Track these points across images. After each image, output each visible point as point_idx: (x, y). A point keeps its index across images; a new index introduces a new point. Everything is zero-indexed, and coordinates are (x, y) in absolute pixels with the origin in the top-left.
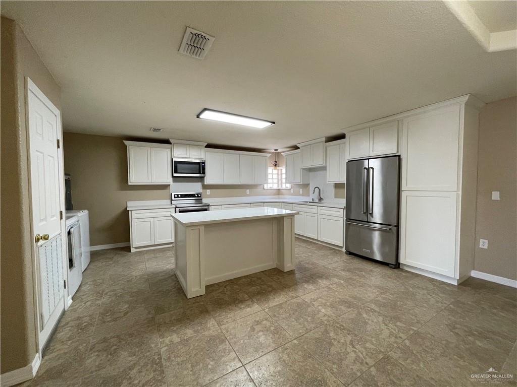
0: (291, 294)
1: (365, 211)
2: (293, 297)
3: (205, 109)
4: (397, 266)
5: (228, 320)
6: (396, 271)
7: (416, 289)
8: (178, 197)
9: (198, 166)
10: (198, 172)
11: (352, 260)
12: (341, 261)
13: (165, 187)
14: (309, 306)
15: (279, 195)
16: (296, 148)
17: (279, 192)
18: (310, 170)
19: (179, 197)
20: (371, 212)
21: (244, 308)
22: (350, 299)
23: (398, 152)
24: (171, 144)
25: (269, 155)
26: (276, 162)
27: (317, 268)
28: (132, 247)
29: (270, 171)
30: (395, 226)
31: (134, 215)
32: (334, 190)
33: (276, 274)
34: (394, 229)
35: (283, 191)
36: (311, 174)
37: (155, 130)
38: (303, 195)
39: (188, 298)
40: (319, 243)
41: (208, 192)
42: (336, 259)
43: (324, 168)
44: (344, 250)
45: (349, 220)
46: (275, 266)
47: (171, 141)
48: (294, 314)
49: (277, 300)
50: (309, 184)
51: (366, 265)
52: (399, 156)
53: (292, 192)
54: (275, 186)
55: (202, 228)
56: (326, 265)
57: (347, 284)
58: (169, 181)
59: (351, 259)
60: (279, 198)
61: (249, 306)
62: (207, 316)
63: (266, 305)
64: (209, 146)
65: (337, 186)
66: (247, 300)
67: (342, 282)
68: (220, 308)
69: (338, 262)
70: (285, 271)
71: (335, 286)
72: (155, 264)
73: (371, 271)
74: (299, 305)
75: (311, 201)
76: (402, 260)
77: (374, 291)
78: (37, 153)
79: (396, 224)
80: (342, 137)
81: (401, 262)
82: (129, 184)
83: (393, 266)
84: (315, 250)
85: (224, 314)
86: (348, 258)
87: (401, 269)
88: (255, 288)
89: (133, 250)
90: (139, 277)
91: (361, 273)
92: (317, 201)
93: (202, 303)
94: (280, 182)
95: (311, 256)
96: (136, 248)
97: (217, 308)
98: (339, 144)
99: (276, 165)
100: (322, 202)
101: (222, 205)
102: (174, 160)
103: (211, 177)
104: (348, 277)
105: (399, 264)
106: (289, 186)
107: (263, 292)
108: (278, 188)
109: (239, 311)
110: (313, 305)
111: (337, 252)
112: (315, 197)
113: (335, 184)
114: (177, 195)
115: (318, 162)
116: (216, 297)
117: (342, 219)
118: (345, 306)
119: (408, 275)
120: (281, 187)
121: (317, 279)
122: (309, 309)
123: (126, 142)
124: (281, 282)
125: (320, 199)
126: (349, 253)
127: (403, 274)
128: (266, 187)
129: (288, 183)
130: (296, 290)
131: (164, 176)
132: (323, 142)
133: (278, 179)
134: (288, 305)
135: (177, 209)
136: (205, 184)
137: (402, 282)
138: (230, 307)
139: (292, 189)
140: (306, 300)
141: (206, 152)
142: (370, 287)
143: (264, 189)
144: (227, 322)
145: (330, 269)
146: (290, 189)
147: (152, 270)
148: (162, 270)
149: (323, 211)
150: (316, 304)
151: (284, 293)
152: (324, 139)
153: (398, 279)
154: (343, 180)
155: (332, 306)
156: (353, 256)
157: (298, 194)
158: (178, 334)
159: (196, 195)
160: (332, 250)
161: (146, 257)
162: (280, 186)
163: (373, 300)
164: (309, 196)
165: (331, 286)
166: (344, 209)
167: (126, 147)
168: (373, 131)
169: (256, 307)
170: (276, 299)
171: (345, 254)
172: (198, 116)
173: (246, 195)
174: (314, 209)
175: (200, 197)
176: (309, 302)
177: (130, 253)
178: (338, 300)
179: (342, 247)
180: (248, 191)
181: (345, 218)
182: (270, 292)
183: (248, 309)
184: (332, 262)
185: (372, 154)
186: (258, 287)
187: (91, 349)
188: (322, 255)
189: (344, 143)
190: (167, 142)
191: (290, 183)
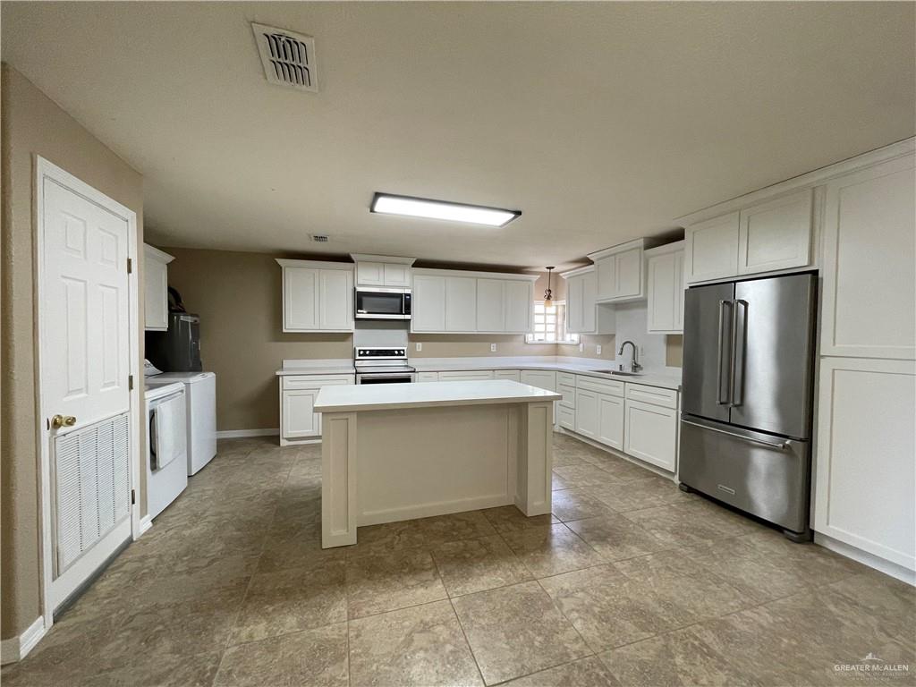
0: (521, 570)
1: (724, 400)
2: (523, 579)
3: (378, 195)
4: (806, 536)
5: (369, 609)
6: (801, 548)
7: (848, 607)
8: (365, 355)
9: (398, 300)
10: (398, 311)
11: (689, 506)
12: (662, 506)
13: (346, 337)
14: (549, 606)
15: (557, 355)
16: (588, 262)
17: (556, 349)
18: (619, 306)
19: (367, 355)
20: (737, 402)
21: (413, 586)
22: (653, 605)
23: (811, 262)
24: (353, 262)
25: (535, 278)
26: (550, 291)
27: (601, 515)
28: (283, 438)
29: (539, 307)
30: (801, 440)
31: (286, 383)
32: (665, 348)
33: (508, 520)
34: (799, 448)
35: (563, 347)
36: (619, 314)
37: (318, 238)
38: (602, 357)
39: (324, 547)
40: (627, 459)
41: (419, 346)
42: (652, 499)
43: (642, 303)
44: (676, 479)
45: (688, 417)
46: (512, 502)
47: (353, 256)
48: (508, 619)
49: (488, 580)
50: (614, 336)
51: (722, 522)
52: (815, 273)
53: (581, 350)
54: (551, 339)
55: (353, 419)
56: (626, 511)
57: (659, 564)
58: (349, 326)
59: (691, 503)
60: (556, 362)
61: (424, 584)
62: (338, 592)
63: (459, 589)
64: (420, 264)
65: (671, 340)
66: (427, 570)
67: (649, 558)
68: (369, 579)
69: (655, 506)
70: (529, 515)
71: (627, 564)
72: (304, 471)
73: (732, 540)
74: (528, 601)
75: (618, 370)
76: (819, 525)
77: (725, 595)
78: (64, 280)
79: (802, 436)
80: (678, 236)
81: (816, 529)
82: (284, 331)
83: (794, 535)
84: (613, 473)
85: (371, 592)
86: (682, 499)
87: (817, 545)
88: (454, 544)
89: (283, 443)
90: (267, 494)
91: (705, 541)
92: (629, 370)
93: (342, 562)
94: (560, 331)
95: (600, 486)
96: (289, 439)
97: (364, 577)
98: (674, 252)
99: (549, 298)
100: (640, 372)
101: (437, 372)
102: (359, 289)
103: (421, 321)
104: (669, 548)
105: (812, 532)
106: (575, 337)
107: (464, 557)
108: (556, 342)
109: (400, 592)
110: (561, 605)
111: (662, 482)
112: (625, 361)
113: (668, 335)
114: (365, 351)
115: (630, 291)
116: (372, 554)
117: (675, 411)
118: (635, 624)
119: (835, 564)
120: (563, 340)
121: (593, 543)
122: (548, 616)
123: (281, 262)
124: (511, 540)
125: (636, 367)
126: (688, 489)
127: (821, 560)
128: (530, 338)
129: (574, 333)
130: (535, 562)
131: (340, 318)
132: (640, 248)
133: (557, 324)
134: (506, 596)
135: (359, 376)
136: (412, 332)
137: (811, 581)
138: (388, 580)
139: (581, 345)
140: (549, 591)
141: (413, 275)
142: (718, 582)
143: (526, 343)
144: (368, 612)
145: (632, 522)
146: (578, 345)
147: (293, 483)
148: (309, 485)
149: (634, 391)
150: (568, 604)
151: (507, 566)
152: (641, 243)
153: (800, 573)
154: (678, 327)
155: (604, 618)
156: (696, 498)
157: (592, 355)
158: (270, 622)
159: (396, 352)
160: (647, 476)
161: (299, 456)
162: (560, 338)
163: (715, 620)
164: (613, 359)
165: (619, 565)
166: (678, 391)
167: (281, 268)
168: (749, 217)
169: (437, 589)
170: (485, 579)
171: (677, 490)
172: (372, 211)
173: (489, 354)
174: (616, 388)
175: (403, 355)
176: (553, 597)
177: (277, 449)
178: (623, 602)
179: (673, 474)
180: (493, 347)
181: (680, 412)
182: (480, 558)
183: (421, 591)
184: (641, 506)
185: (744, 270)
186: (461, 544)
187: (126, 623)
188: (623, 488)
189: (683, 249)
190: (346, 259)
191: (579, 332)
